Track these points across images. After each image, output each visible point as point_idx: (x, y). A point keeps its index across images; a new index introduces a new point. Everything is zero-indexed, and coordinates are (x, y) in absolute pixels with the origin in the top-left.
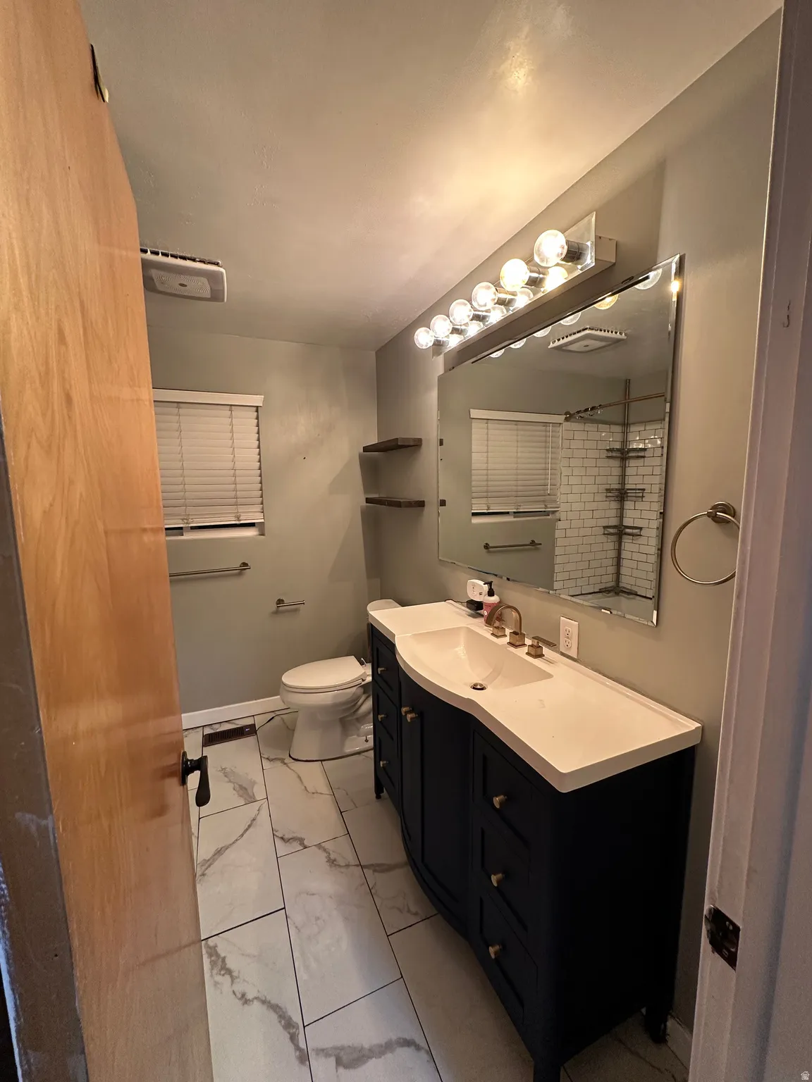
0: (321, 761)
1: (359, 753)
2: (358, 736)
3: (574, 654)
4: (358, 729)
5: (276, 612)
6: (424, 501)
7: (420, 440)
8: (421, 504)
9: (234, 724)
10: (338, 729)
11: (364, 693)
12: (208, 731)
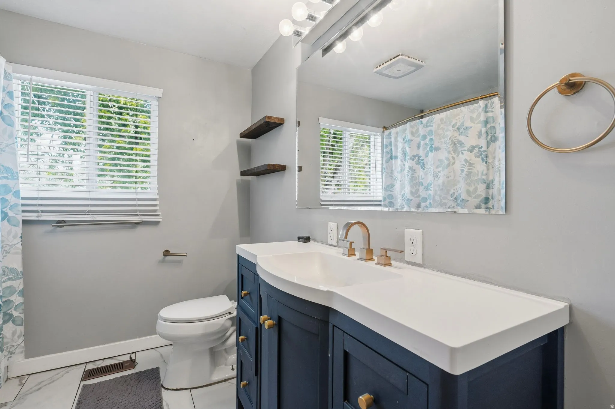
0: (190, 389)
1: (225, 380)
2: (226, 365)
3: (419, 260)
4: (226, 359)
5: (163, 261)
6: (285, 165)
7: (283, 120)
8: (282, 168)
9: (117, 360)
10: (207, 359)
11: (232, 325)
12: (90, 367)
